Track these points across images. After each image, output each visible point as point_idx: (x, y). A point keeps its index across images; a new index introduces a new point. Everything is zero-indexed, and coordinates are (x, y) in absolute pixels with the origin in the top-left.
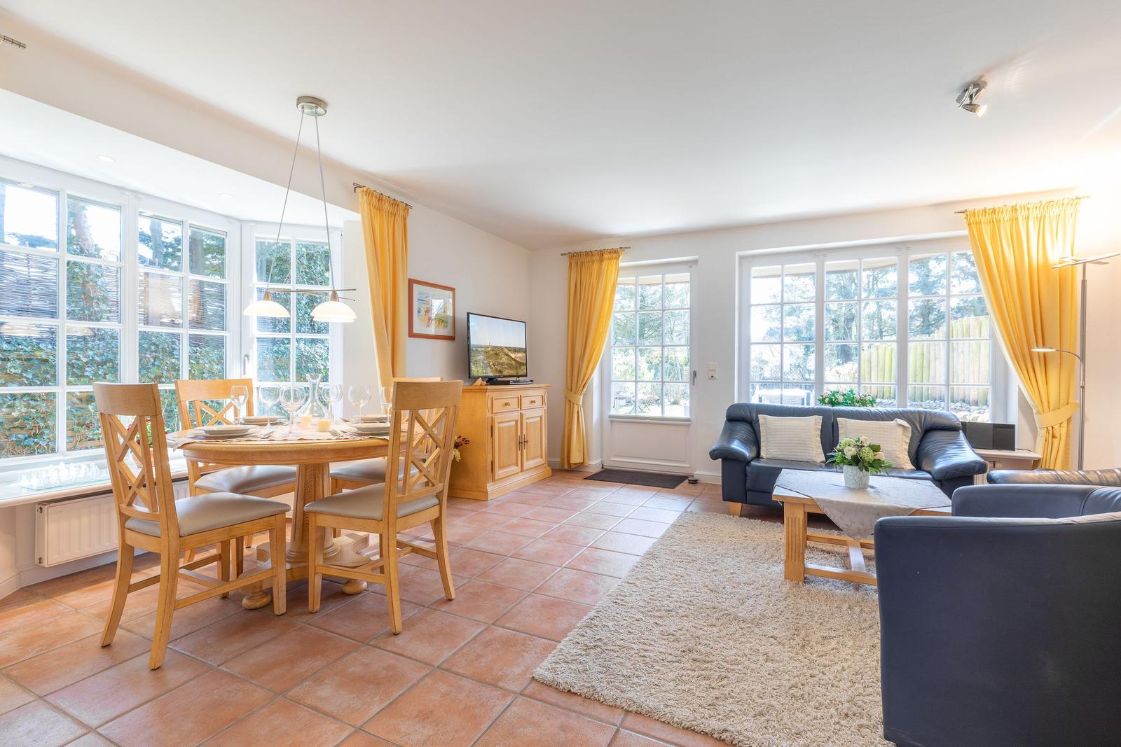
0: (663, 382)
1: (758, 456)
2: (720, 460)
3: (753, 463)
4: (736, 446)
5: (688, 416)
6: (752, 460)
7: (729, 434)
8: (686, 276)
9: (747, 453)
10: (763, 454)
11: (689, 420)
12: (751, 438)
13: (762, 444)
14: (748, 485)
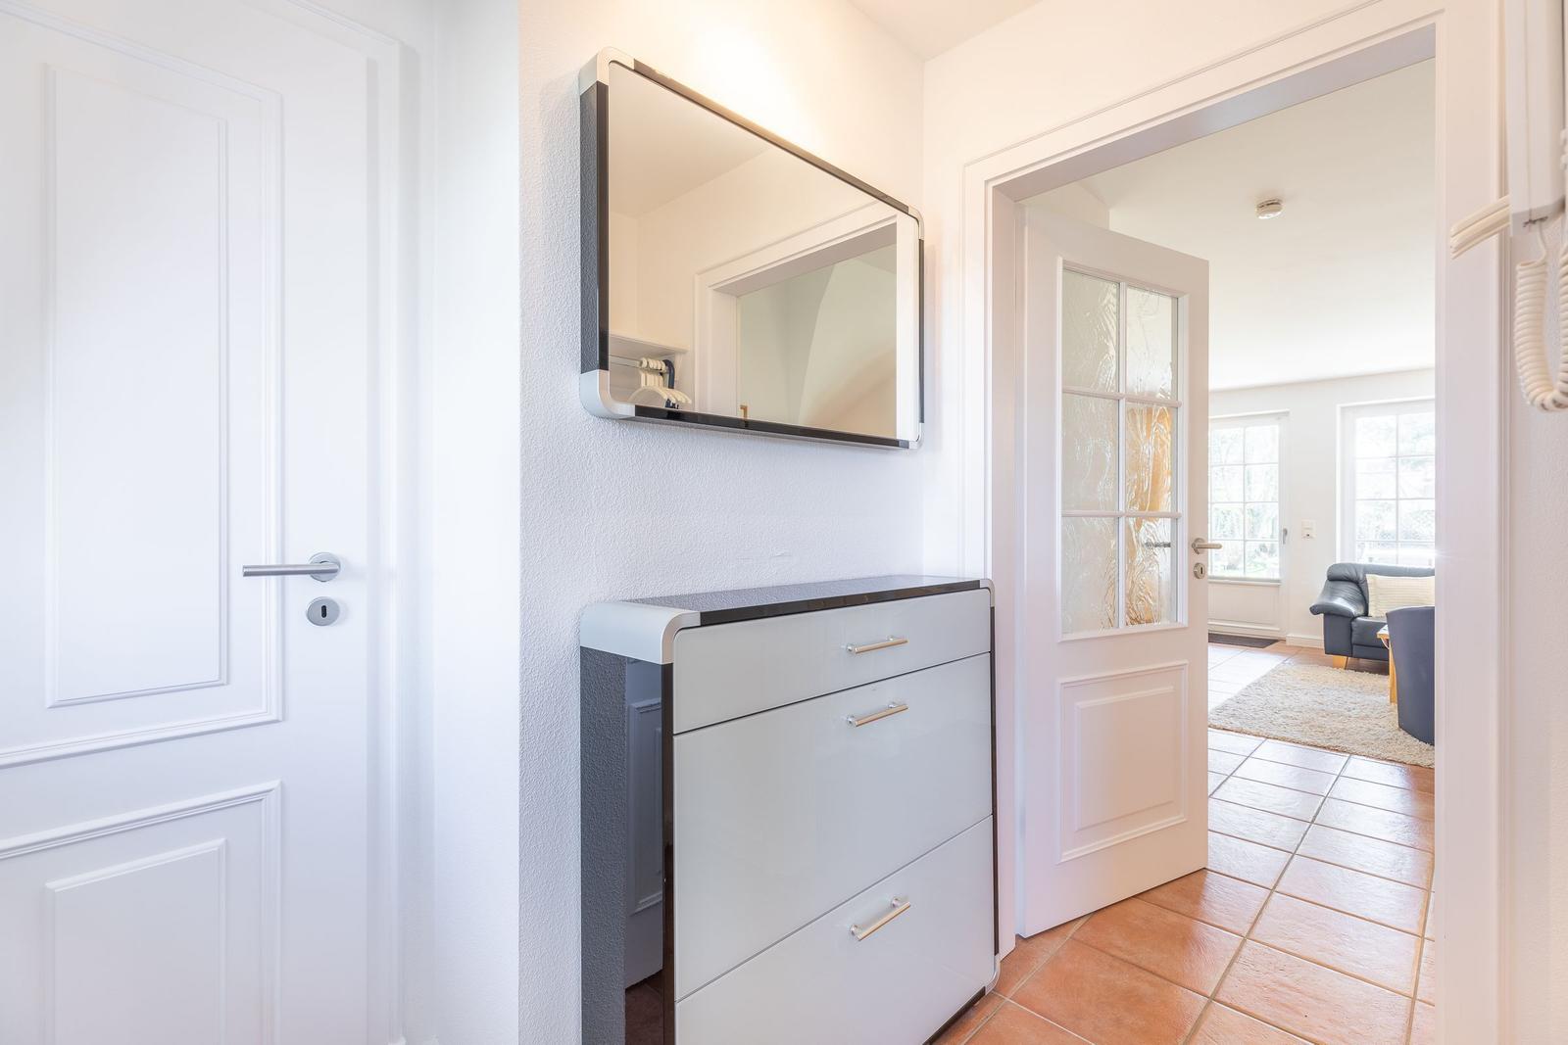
0: (1245, 541)
1: (1366, 614)
2: (1322, 615)
3: (1359, 619)
4: (1340, 602)
5: (1277, 576)
6: (1359, 616)
7: (1331, 592)
8: (1277, 428)
9: (1353, 609)
10: (1371, 612)
11: (1278, 581)
12: (1358, 596)
13: (1371, 604)
14: (1353, 640)
